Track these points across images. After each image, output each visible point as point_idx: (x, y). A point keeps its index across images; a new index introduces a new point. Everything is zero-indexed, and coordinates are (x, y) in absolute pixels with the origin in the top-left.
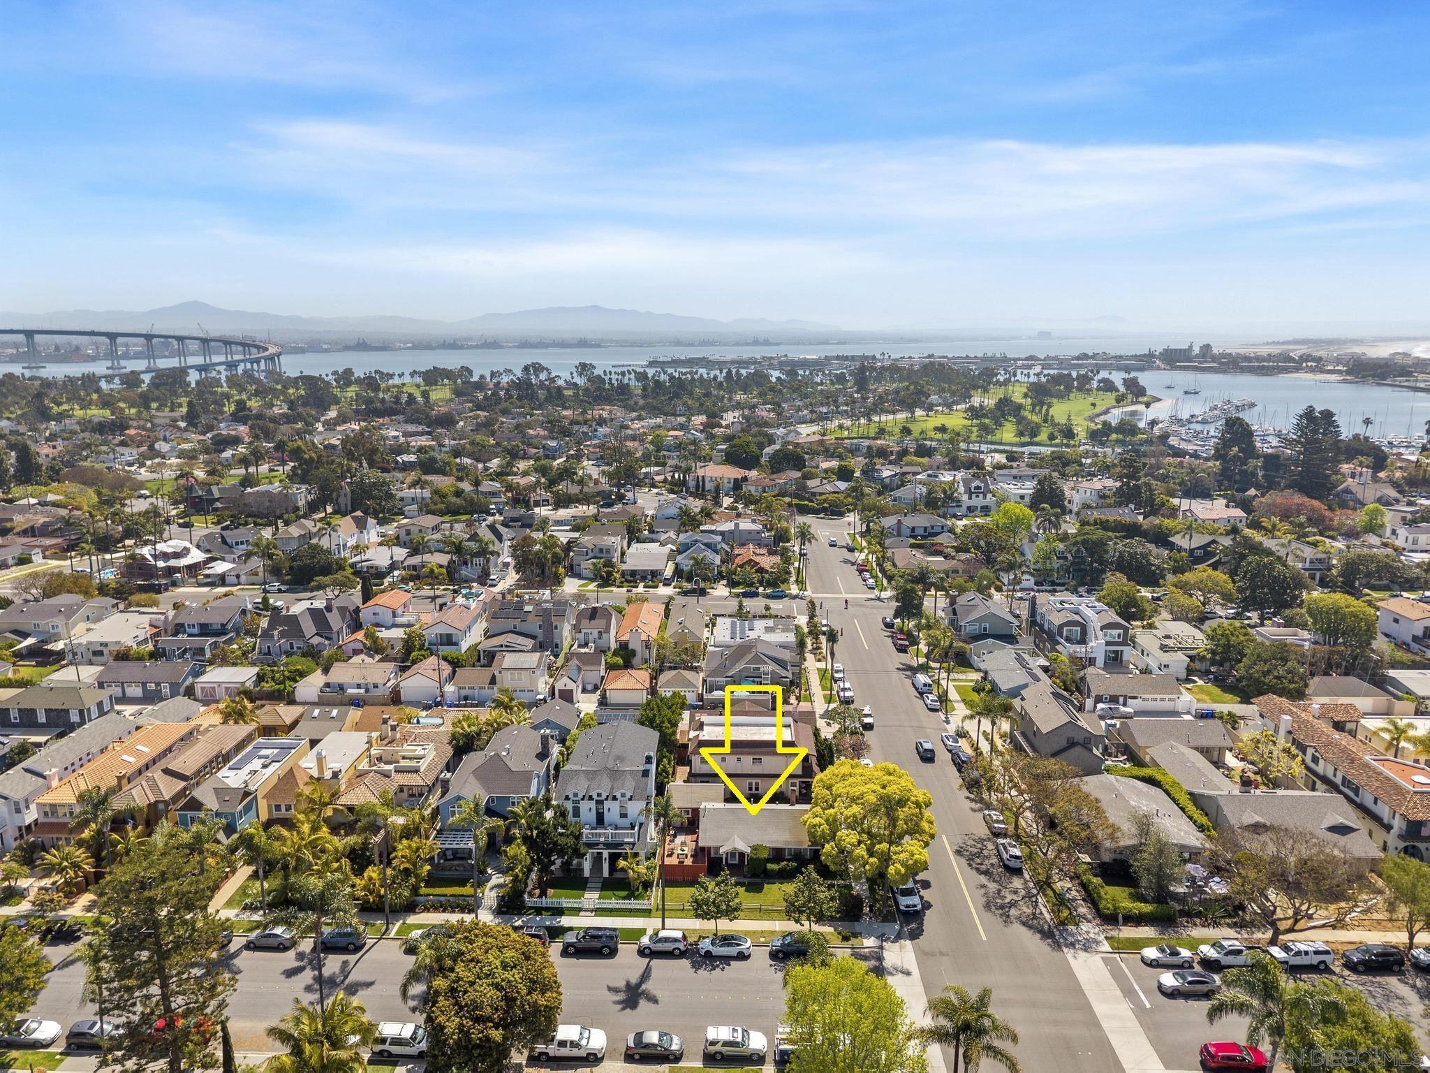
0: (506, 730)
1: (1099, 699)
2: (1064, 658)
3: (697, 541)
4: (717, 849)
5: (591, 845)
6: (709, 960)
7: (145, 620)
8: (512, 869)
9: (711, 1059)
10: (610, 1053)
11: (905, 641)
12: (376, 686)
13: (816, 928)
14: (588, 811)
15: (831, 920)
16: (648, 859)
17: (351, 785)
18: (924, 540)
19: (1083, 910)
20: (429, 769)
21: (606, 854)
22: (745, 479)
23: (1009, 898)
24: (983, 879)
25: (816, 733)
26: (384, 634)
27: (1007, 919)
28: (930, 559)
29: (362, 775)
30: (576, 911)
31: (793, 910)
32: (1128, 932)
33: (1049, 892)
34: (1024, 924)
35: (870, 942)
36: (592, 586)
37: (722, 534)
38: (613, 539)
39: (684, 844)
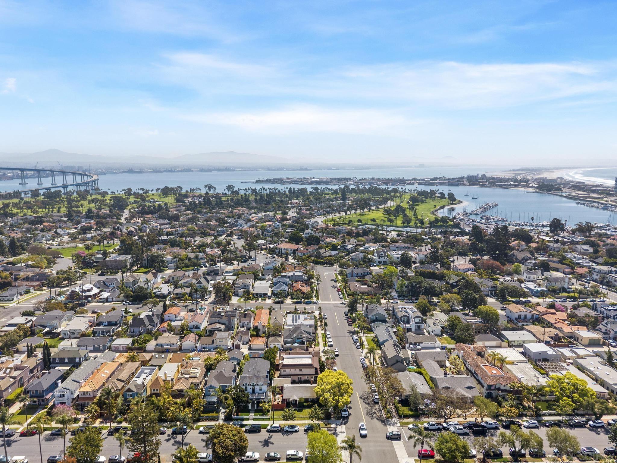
0: (222, 362)
1: (411, 344)
2: (401, 329)
3: (280, 281)
4: (289, 399)
5: (251, 399)
6: (287, 433)
7: (87, 320)
8: (229, 407)
9: (288, 459)
10: (261, 459)
11: (351, 321)
12: (173, 344)
13: (318, 422)
14: (250, 389)
15: (322, 420)
16: (268, 403)
17: (176, 383)
18: (361, 278)
19: (394, 414)
20: (200, 376)
21: (255, 402)
22: (297, 250)
23: (374, 411)
24: (367, 406)
25: (320, 360)
26: (173, 324)
27: (372, 417)
28: (362, 287)
29: (179, 379)
30: (248, 420)
31: (311, 417)
32: (406, 420)
33: (386, 409)
34: (377, 419)
35: (333, 426)
36: (242, 300)
37: (289, 277)
38: (249, 281)
39: (279, 398)
